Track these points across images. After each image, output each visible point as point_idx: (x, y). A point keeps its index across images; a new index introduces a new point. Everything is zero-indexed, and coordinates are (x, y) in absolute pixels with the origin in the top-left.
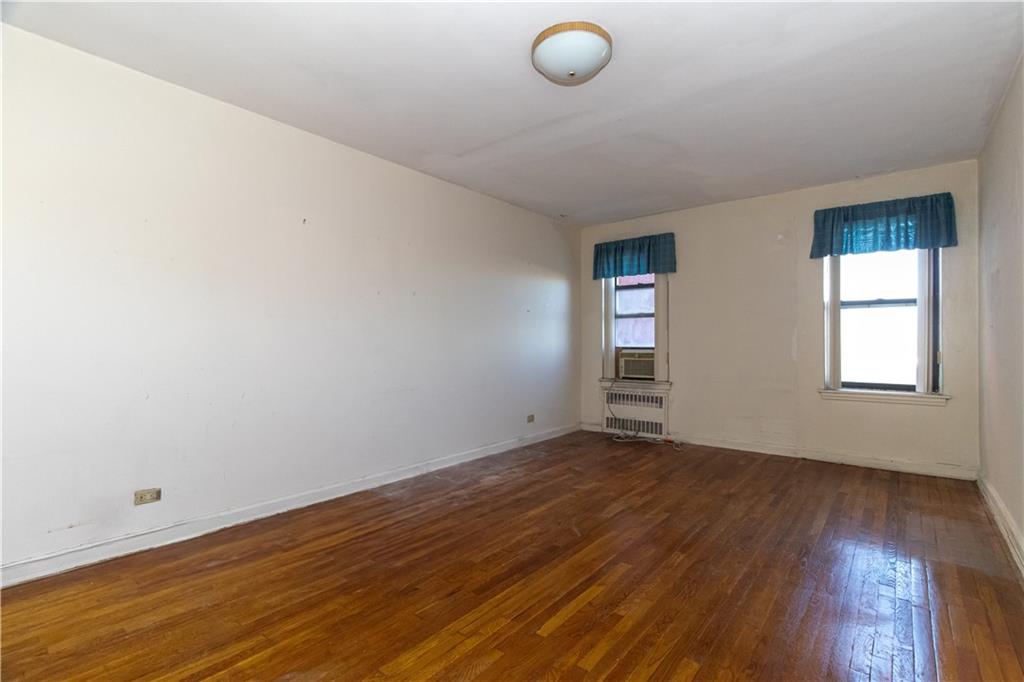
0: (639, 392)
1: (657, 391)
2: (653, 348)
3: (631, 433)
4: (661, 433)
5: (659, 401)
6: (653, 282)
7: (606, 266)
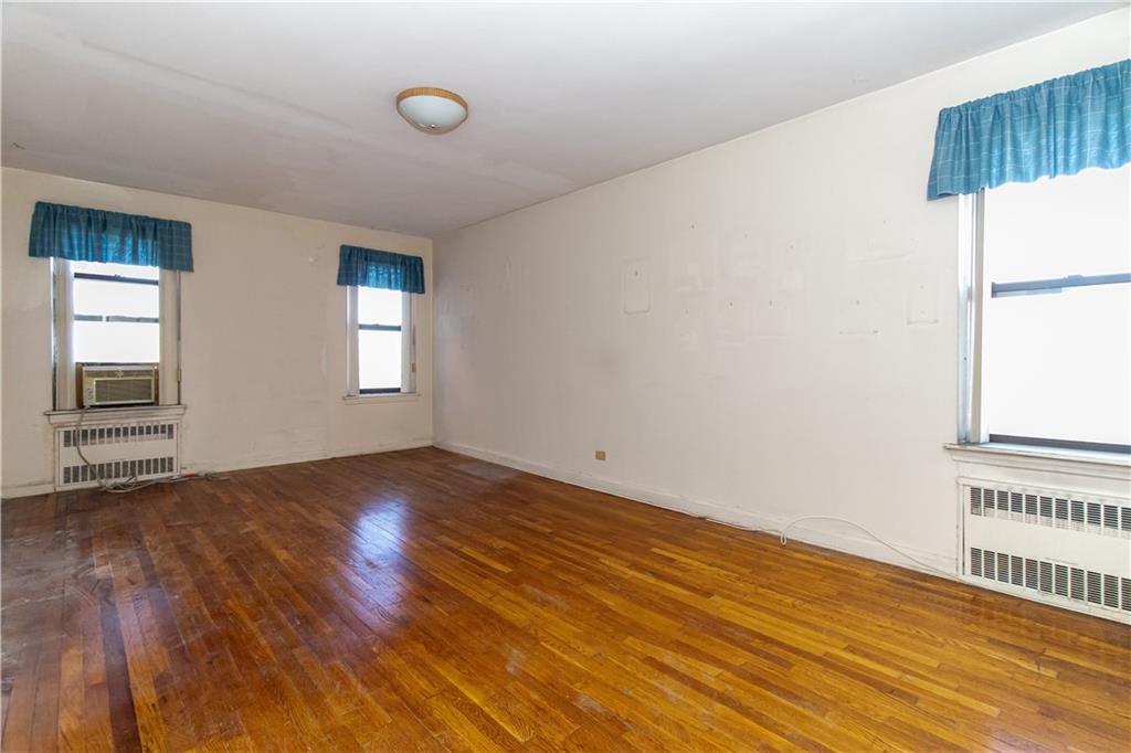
0: (133, 422)
1: (161, 417)
2: (157, 364)
3: (123, 480)
4: (171, 470)
5: (168, 430)
6: (157, 278)
7: (65, 241)
